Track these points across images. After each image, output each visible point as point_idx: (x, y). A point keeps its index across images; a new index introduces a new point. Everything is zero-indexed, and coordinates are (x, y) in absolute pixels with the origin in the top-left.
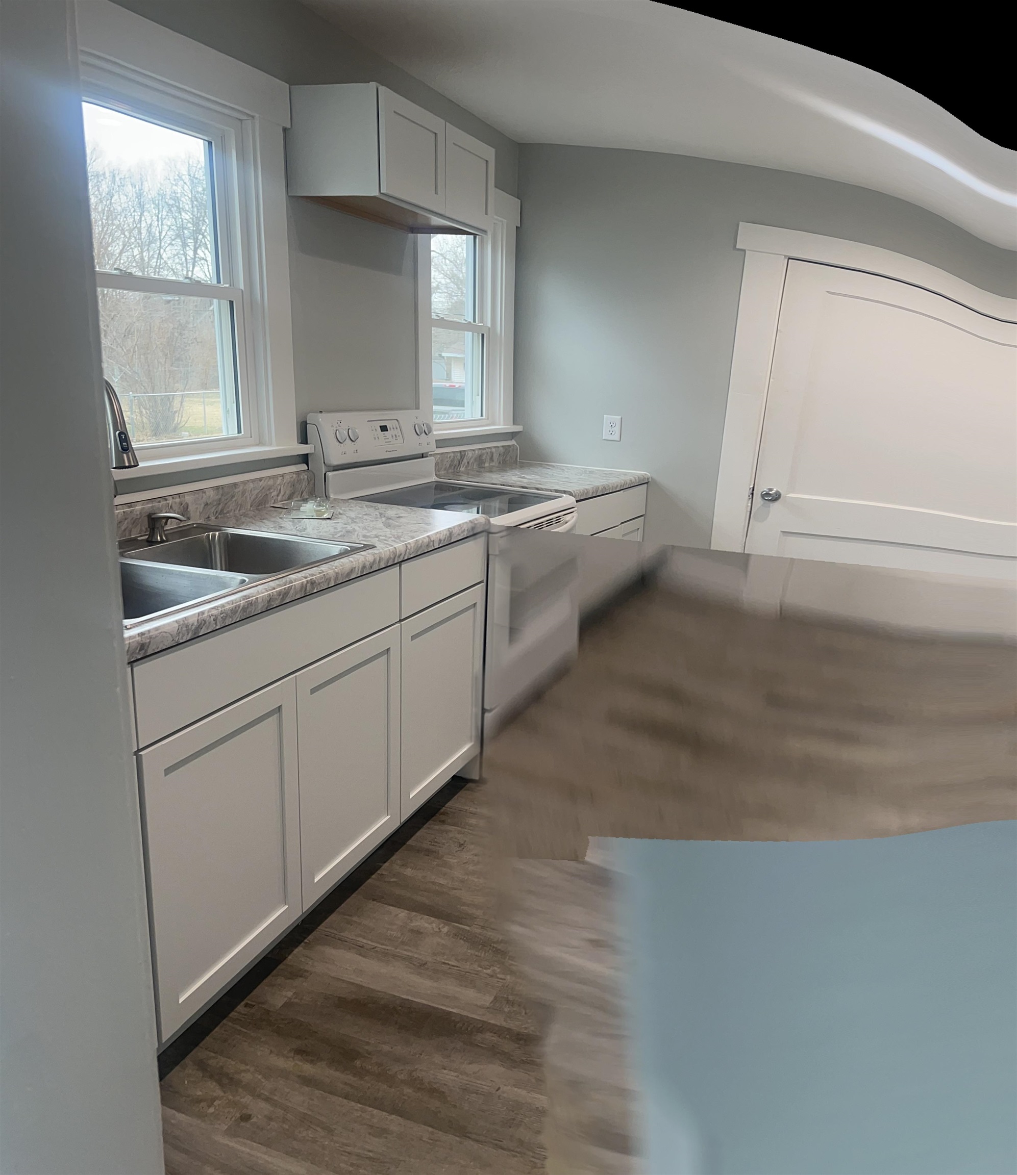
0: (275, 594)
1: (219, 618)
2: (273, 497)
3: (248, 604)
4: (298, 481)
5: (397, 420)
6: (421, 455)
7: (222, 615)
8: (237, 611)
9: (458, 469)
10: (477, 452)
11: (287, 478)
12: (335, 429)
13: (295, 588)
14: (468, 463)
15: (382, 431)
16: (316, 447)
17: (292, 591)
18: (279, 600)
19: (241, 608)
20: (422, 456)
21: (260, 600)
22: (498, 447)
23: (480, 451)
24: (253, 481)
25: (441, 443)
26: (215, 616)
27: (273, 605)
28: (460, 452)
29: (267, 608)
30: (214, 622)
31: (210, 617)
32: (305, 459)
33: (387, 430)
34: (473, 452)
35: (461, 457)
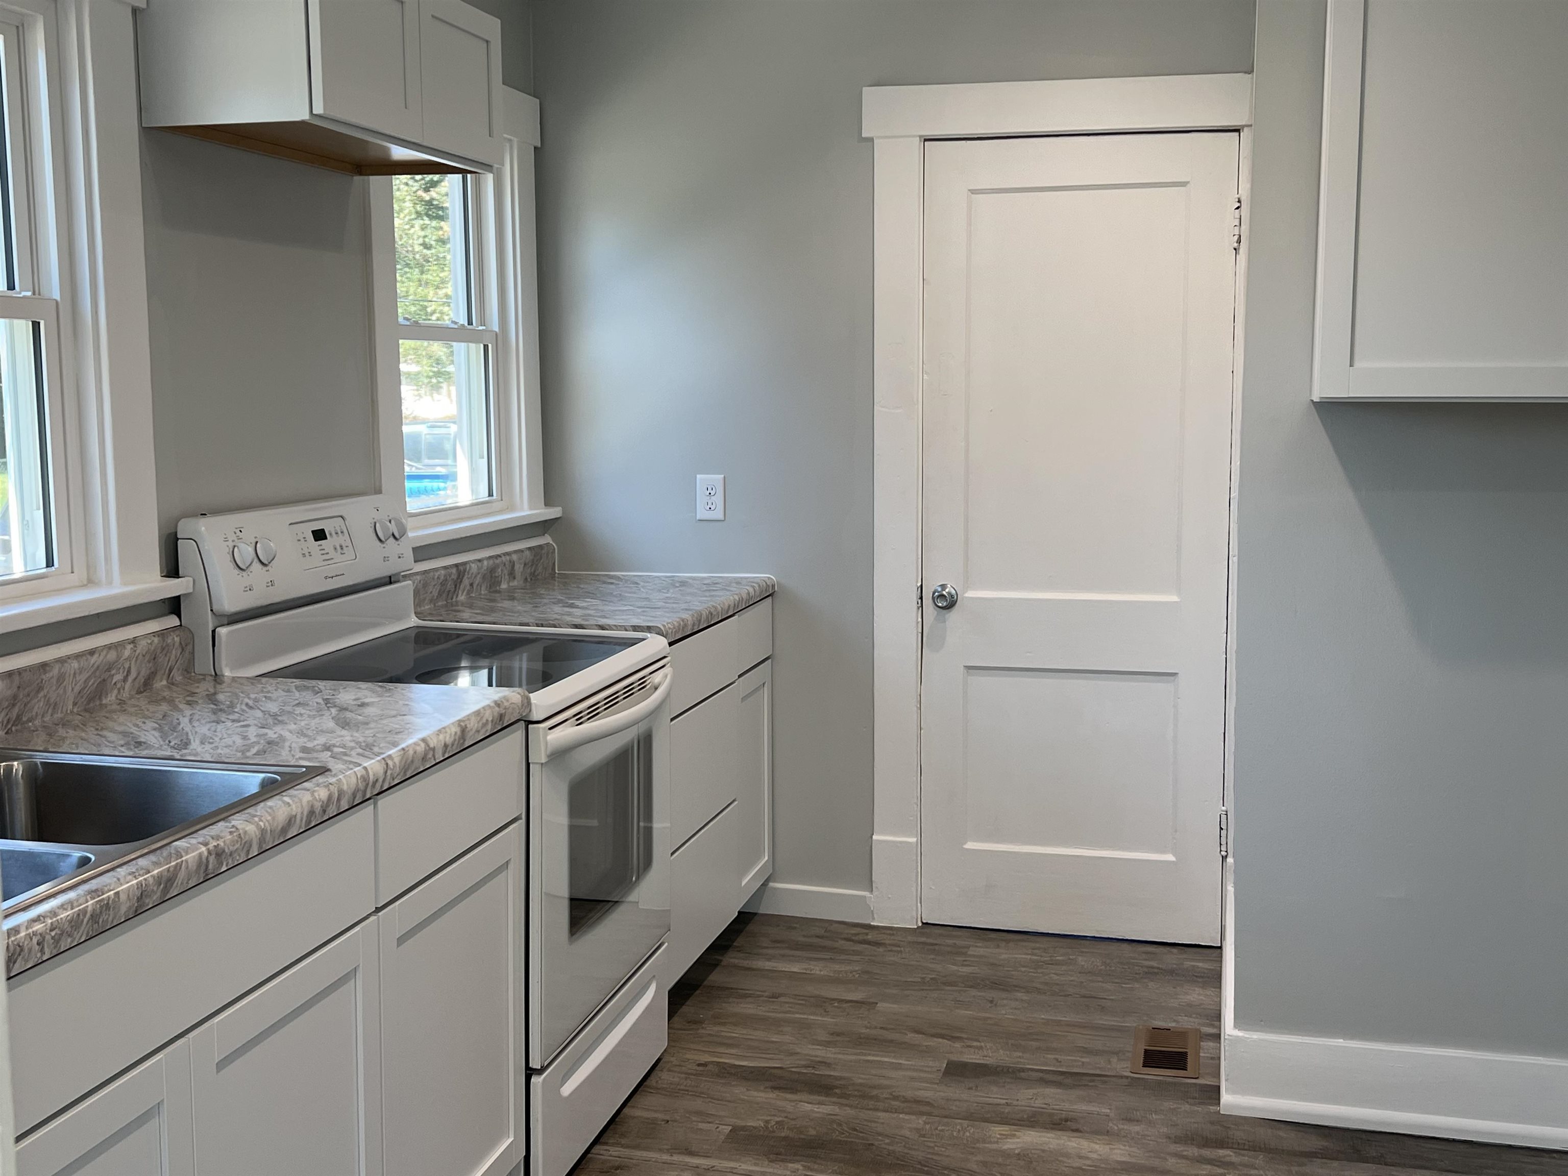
0: (151, 881)
1: (48, 937)
2: (115, 683)
3: (101, 907)
4: (163, 649)
5: (342, 517)
6: (388, 579)
7: (53, 933)
8: (82, 921)
9: (454, 600)
10: (485, 563)
11: (143, 643)
12: (231, 544)
13: (187, 868)
14: (471, 585)
15: (316, 540)
16: (197, 583)
17: (182, 874)
18: (159, 894)
19: (88, 915)
20: (390, 580)
21: (123, 897)
22: (521, 551)
23: (491, 562)
24: (78, 656)
25: (422, 552)
26: (41, 934)
27: (148, 905)
28: (456, 565)
29: (136, 911)
30: (37, 947)
31: (31, 939)
32: (174, 605)
33: (326, 538)
34: (479, 564)
35: (459, 575)
